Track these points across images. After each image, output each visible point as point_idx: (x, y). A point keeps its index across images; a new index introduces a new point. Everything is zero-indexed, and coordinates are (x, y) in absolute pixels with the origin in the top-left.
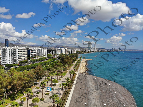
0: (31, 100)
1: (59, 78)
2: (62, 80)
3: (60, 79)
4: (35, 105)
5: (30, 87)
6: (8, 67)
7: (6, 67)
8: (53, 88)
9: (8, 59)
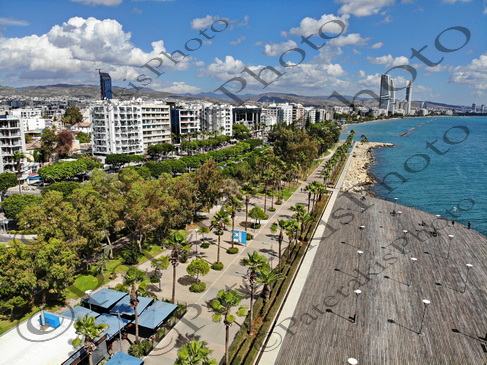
0: (186, 265)
1: (269, 205)
2: (279, 210)
3: (275, 206)
4: (196, 281)
5: (182, 227)
6: (115, 165)
7: (107, 162)
8: (252, 234)
9: (114, 139)
